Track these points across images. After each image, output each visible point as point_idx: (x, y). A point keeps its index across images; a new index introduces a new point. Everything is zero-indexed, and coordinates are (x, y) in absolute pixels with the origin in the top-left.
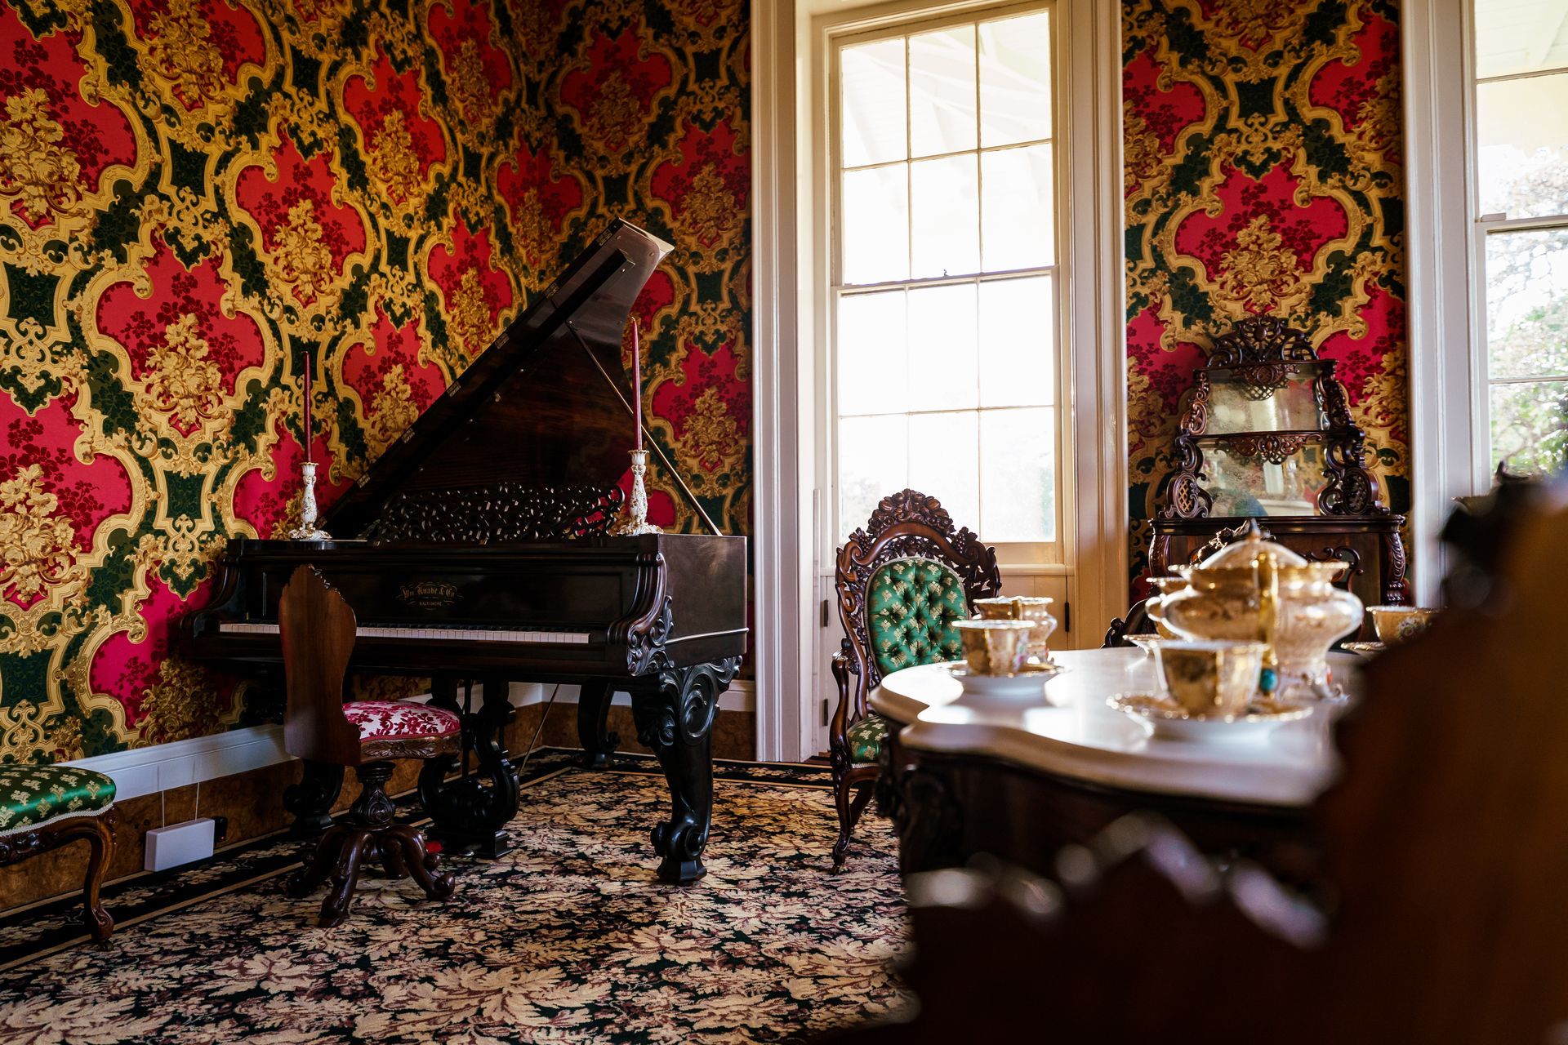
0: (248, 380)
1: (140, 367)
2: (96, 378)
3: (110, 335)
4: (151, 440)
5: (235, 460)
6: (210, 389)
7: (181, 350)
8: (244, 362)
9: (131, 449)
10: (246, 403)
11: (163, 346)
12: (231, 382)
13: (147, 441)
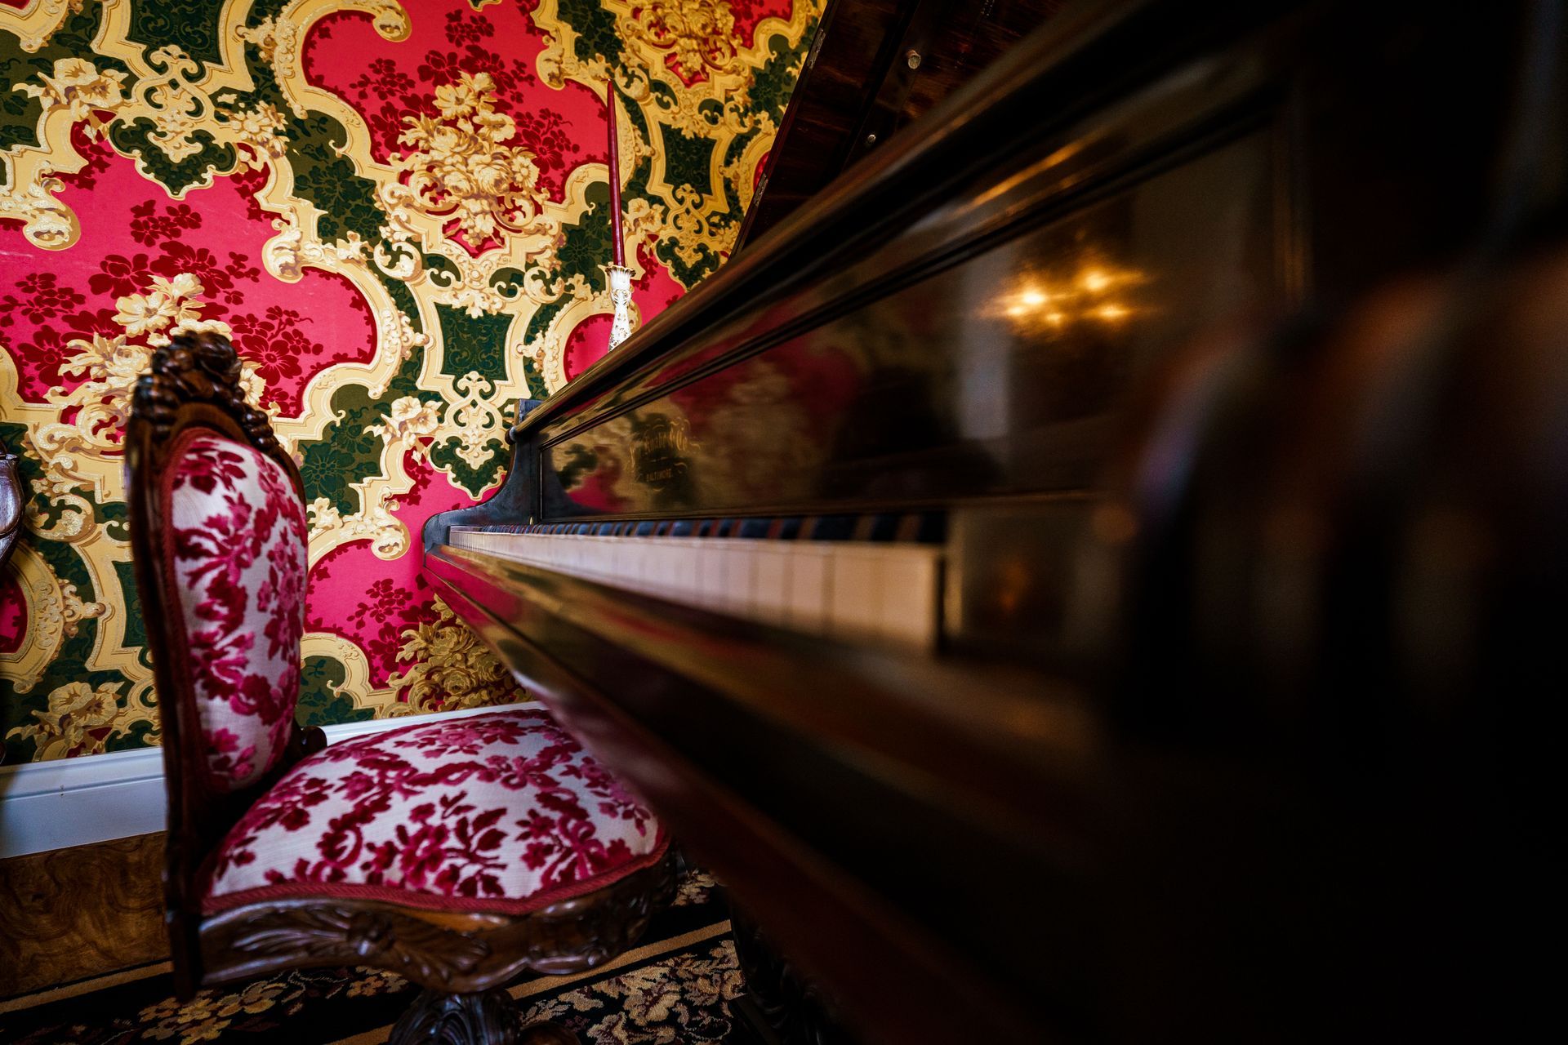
0: (587, 183)
1: (386, 142)
2: (301, 151)
3: (329, 89)
4: (410, 256)
5: (566, 298)
6: (519, 190)
7: (467, 127)
8: (580, 156)
9: (372, 266)
10: (585, 215)
11: (432, 117)
12: (558, 182)
13: (403, 257)
